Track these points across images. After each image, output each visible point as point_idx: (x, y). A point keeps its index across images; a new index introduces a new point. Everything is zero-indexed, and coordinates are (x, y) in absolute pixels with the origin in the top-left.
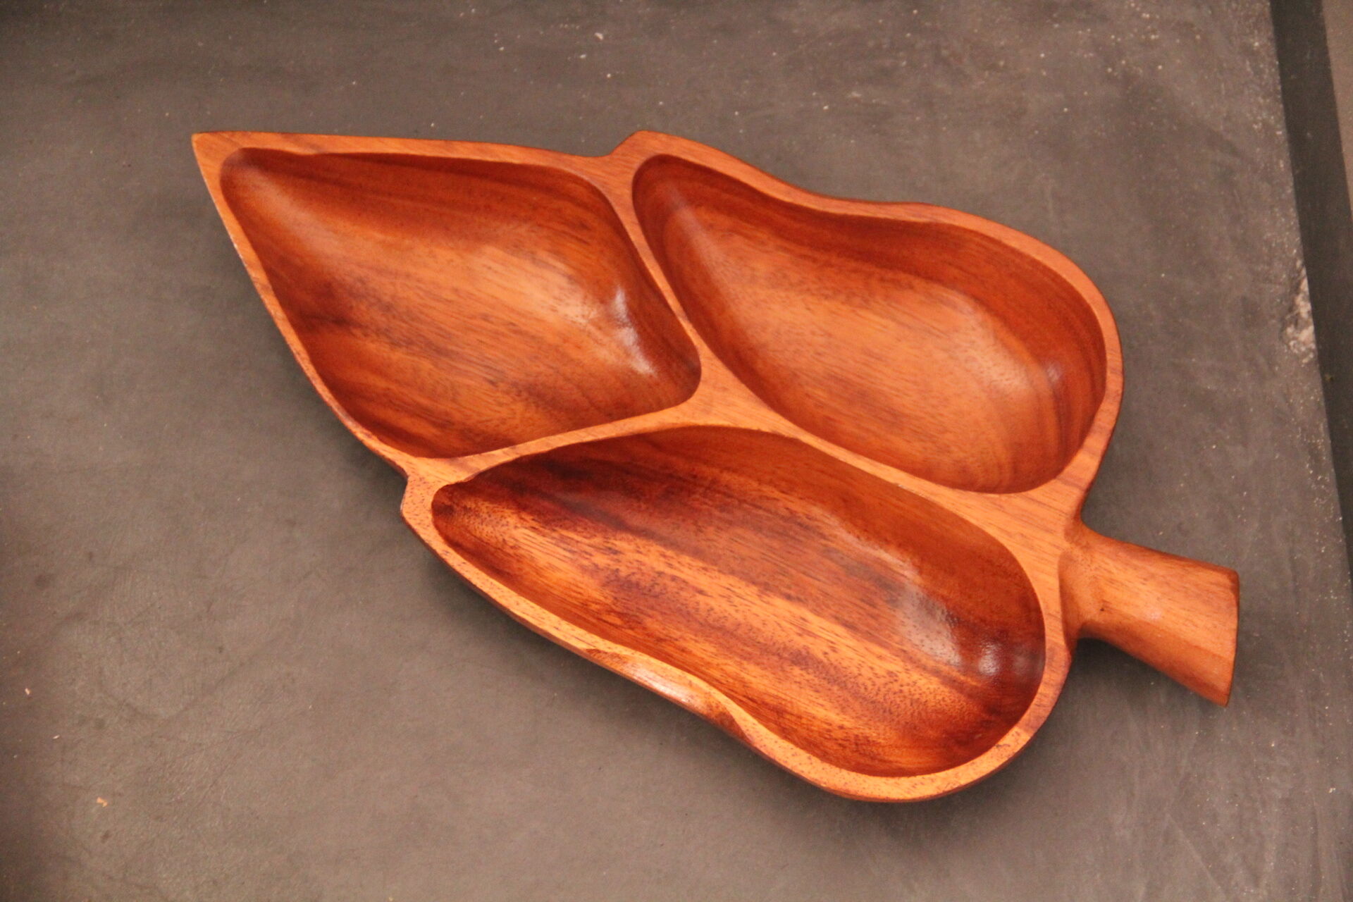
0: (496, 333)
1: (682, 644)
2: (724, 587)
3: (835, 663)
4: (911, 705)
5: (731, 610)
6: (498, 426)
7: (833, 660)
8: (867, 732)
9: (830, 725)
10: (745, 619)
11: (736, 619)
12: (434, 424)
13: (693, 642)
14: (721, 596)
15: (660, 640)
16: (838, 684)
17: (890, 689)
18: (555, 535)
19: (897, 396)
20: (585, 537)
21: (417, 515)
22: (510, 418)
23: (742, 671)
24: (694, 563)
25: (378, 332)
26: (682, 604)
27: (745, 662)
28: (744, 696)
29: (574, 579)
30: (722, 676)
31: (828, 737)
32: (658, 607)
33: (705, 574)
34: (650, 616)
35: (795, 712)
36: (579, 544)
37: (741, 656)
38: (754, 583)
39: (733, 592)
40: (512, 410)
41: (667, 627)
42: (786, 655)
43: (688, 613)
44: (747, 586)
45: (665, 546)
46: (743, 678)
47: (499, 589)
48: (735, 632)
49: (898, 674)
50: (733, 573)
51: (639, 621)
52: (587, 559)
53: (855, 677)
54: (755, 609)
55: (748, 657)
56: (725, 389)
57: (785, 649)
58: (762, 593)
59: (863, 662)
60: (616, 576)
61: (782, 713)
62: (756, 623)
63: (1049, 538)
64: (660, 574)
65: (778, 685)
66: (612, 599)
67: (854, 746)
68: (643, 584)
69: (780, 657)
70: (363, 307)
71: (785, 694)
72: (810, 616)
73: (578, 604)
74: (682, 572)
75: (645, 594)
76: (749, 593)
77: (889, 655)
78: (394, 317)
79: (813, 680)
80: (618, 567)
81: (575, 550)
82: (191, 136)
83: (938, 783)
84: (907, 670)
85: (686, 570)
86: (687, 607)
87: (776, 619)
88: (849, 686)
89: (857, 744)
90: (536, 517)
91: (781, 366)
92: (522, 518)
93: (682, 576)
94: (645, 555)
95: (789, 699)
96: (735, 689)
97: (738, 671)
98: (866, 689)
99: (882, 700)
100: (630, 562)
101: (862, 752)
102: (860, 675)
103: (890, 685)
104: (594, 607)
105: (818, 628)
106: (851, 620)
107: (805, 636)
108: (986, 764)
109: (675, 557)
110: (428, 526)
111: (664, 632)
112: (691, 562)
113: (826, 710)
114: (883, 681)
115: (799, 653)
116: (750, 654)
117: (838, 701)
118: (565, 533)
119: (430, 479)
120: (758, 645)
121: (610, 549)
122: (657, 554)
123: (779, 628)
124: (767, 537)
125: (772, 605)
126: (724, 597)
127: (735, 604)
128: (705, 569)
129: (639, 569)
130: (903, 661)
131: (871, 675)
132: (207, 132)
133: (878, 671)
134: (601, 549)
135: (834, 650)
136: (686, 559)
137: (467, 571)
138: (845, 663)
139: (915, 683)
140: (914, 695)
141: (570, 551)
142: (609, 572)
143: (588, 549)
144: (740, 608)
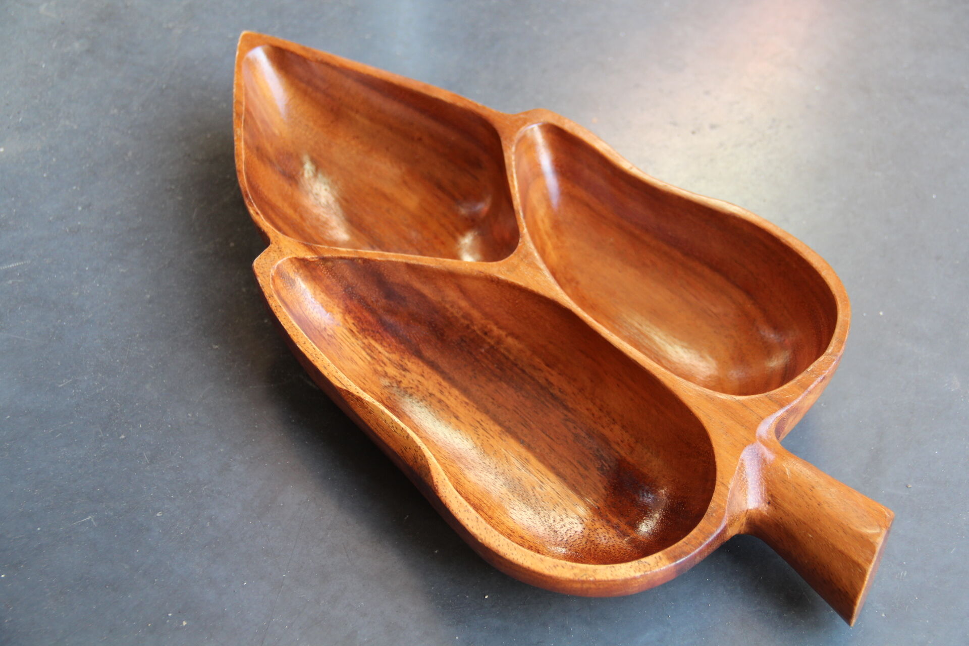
7: (537, 494)
17: (573, 528)
18: (365, 341)
20: (386, 351)
24: (460, 397)
29: (365, 374)
33: (465, 407)
35: (489, 514)
36: (380, 355)
37: (466, 466)
38: (500, 424)
39: (481, 425)
44: (494, 425)
45: (444, 378)
49: (585, 521)
50: (487, 413)
52: (382, 366)
53: (550, 511)
54: (492, 441)
55: (471, 469)
58: (504, 433)
59: (561, 503)
60: (398, 385)
63: (742, 431)
64: (431, 394)
71: (488, 501)
72: (533, 460)
74: (449, 400)
75: (413, 403)
76: (493, 430)
79: (515, 501)
80: (402, 380)
81: (376, 357)
84: (593, 520)
85: (452, 399)
87: (505, 453)
88: (542, 515)
92: (345, 319)
93: (448, 402)
94: (426, 379)
95: (489, 505)
98: (554, 521)
99: (563, 533)
100: (413, 380)
102: (554, 511)
103: (575, 526)
105: (535, 470)
106: (564, 473)
107: (523, 471)
109: (448, 388)
112: (458, 395)
114: (570, 521)
115: (513, 480)
116: (473, 467)
118: (373, 342)
120: (483, 464)
121: (401, 366)
122: (436, 381)
123: (504, 459)
124: (523, 396)
125: (507, 443)
126: (471, 425)
127: (479, 433)
128: (467, 404)
129: (417, 387)
130: (593, 513)
131: (563, 514)
133: (570, 512)
134: (394, 363)
135: (541, 488)
136: (456, 392)
138: (546, 500)
139: (596, 530)
141: (371, 357)
142: (394, 380)
143: (385, 360)
144: (481, 437)
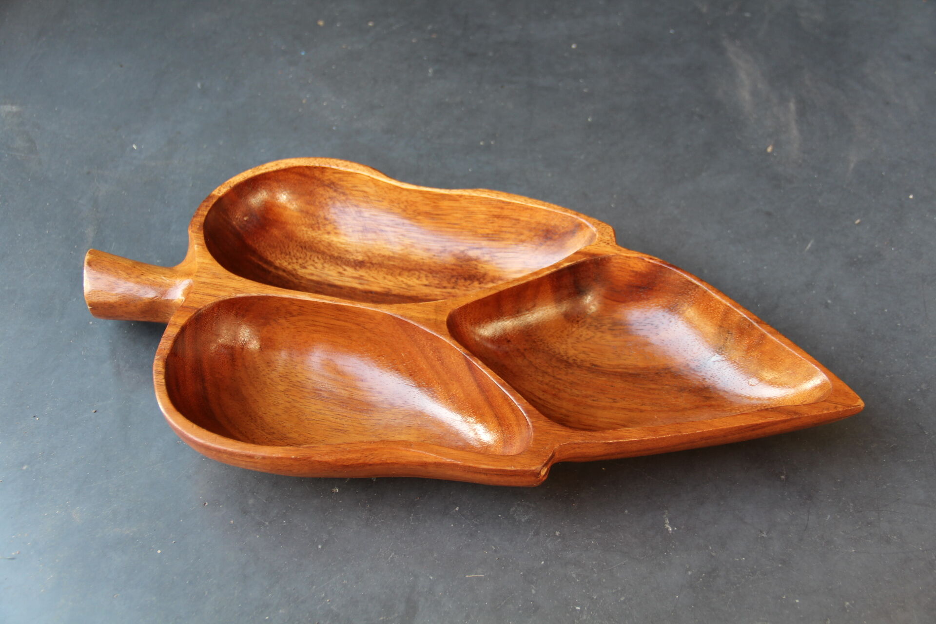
3: (337, 267)
5: (405, 281)
7: (340, 268)
10: (396, 278)
11: (401, 277)
16: (334, 258)
19: (320, 410)
23: (392, 249)
26: (436, 278)
27: (392, 255)
30: (403, 241)
31: (335, 224)
32: (450, 271)
33: (426, 294)
34: (453, 265)
35: (356, 234)
37: (394, 257)
38: (395, 295)
39: (407, 289)
42: (368, 265)
43: (431, 273)
44: (399, 293)
46: (390, 245)
48: (401, 270)
49: (300, 268)
50: (409, 298)
51: (459, 260)
53: (325, 262)
54: (391, 283)
57: (369, 268)
59: (321, 270)
60: (480, 281)
61: (364, 229)
62: (389, 277)
64: (453, 288)
66: (478, 268)
67: (320, 221)
68: (463, 281)
69: (372, 263)
71: (364, 243)
72: (358, 287)
74: (440, 292)
75: (460, 276)
76: (397, 290)
77: (307, 276)
79: (350, 256)
82: (866, 406)
84: (295, 270)
85: (438, 293)
86: (433, 277)
87: (378, 281)
88: (328, 258)
89: (318, 224)
93: (439, 290)
95: (362, 241)
97: (394, 247)
98: (318, 258)
99: (308, 253)
101: (314, 219)
102: (323, 264)
103: (303, 261)
105: (351, 281)
106: (332, 288)
107: (359, 276)
113: (339, 242)
114: (309, 263)
115: (360, 267)
116: (390, 261)
117: (333, 248)
120: (385, 267)
123: (376, 277)
125: (381, 287)
126: (412, 286)
128: (427, 296)
129: (467, 287)
131: (316, 265)
133: (312, 268)
135: (340, 273)
138: (332, 268)
140: (289, 258)
144: (401, 283)
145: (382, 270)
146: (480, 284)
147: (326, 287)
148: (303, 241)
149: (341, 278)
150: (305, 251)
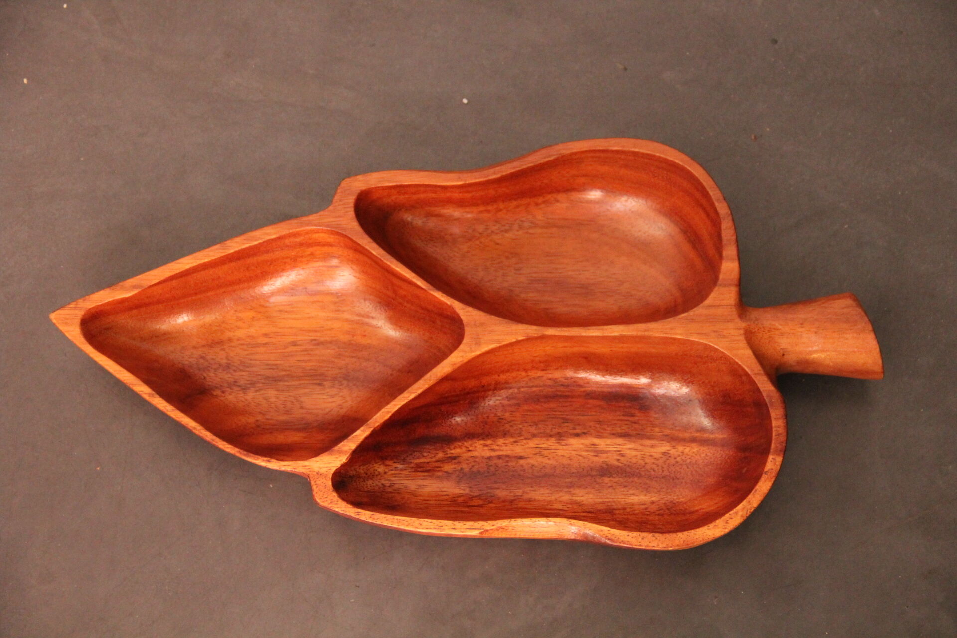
0: (305, 350)
1: (526, 497)
2: (534, 447)
3: (628, 463)
4: (688, 468)
5: (546, 460)
6: (339, 411)
7: (625, 462)
8: (669, 498)
9: (645, 504)
10: (557, 462)
11: (551, 464)
12: (298, 430)
13: (533, 492)
14: (535, 454)
15: (512, 502)
16: (636, 475)
17: (669, 464)
18: (411, 465)
19: (579, 274)
20: (431, 458)
21: (326, 498)
22: (343, 403)
23: (572, 496)
24: (507, 442)
25: (230, 386)
26: (513, 471)
27: (572, 490)
28: (584, 512)
29: (438, 488)
30: (563, 506)
31: (648, 513)
32: (499, 481)
33: (518, 445)
34: (498, 489)
35: (620, 507)
36: (430, 463)
37: (567, 487)
38: (551, 436)
39: (541, 448)
40: (342, 396)
41: (512, 491)
42: (594, 473)
43: (520, 475)
44: (548, 440)
45: (483, 439)
46: (576, 501)
47: (404, 521)
48: (555, 474)
49: (669, 452)
50: (534, 436)
51: (492, 495)
52: (439, 471)
53: (644, 466)
54: (560, 452)
55: (571, 486)
56: (482, 324)
57: (591, 469)
58: (560, 440)
59: (644, 454)
60: (463, 473)
61: (612, 512)
62: (565, 461)
63: (731, 325)
64: (490, 458)
65: (601, 494)
66: (468, 489)
67: (667, 511)
68: (482, 470)
69: (592, 476)
70: (212, 374)
71: (607, 498)
72: (596, 441)
73: (449, 503)
74: (503, 450)
75: (486, 476)
76: (552, 444)
77: (658, 442)
78: (235, 371)
79: (619, 481)
80: (461, 466)
81: (430, 468)
82: (49, 317)
83: (740, 513)
84: (673, 446)
85: (504, 448)
86: (517, 472)
87: (576, 452)
88: (643, 473)
89: (668, 509)
90: (395, 460)
91: (499, 289)
92: (387, 465)
93: (504, 453)
94: (475, 450)
95: (611, 500)
96: (576, 511)
97: (571, 498)
98: (654, 470)
99: (668, 473)
100: (467, 460)
101: (675, 513)
102: (646, 463)
103: (668, 461)
104: (460, 500)
105: (605, 446)
106: (623, 431)
107: (600, 454)
108: (764, 487)
109: (493, 443)
110: (338, 501)
111: (512, 495)
112: (505, 441)
113: (637, 496)
114: (661, 461)
115: (602, 468)
116: (571, 483)
117: (641, 487)
118: (417, 461)
119: (323, 470)
120: (574, 474)
121: (450, 457)
122: (481, 446)
123: (580, 458)
124: (545, 403)
125: (570, 445)
126: (536, 454)
127: (546, 455)
128: (515, 442)
129: (475, 461)
130: (668, 442)
131: (653, 461)
132: (57, 309)
133: (656, 455)
134: (444, 460)
135: (622, 455)
136: (501, 441)
137: (377, 519)
138: (634, 460)
139: (683, 452)
140: (686, 460)
141: (426, 471)
142: (457, 472)
143: (437, 464)
145: (576, 469)
146: (462, 469)
147: (631, 432)
148: (678, 487)
149: (618, 448)
150: (672, 475)
